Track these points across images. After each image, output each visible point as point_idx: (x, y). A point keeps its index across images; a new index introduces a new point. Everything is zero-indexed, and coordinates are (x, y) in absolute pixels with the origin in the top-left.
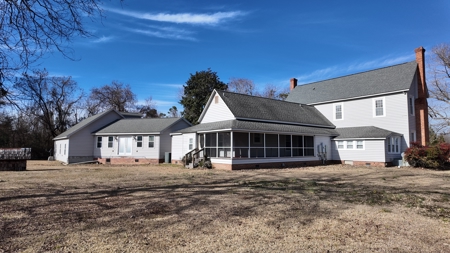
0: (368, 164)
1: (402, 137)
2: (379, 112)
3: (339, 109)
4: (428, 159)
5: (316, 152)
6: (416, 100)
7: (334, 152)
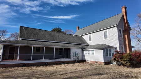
0: (97, 63)
1: (116, 48)
2: (106, 37)
3: (90, 37)
4: (124, 61)
5: (72, 56)
6: (123, 31)
7: (83, 56)
